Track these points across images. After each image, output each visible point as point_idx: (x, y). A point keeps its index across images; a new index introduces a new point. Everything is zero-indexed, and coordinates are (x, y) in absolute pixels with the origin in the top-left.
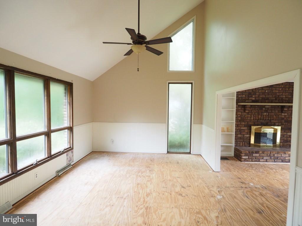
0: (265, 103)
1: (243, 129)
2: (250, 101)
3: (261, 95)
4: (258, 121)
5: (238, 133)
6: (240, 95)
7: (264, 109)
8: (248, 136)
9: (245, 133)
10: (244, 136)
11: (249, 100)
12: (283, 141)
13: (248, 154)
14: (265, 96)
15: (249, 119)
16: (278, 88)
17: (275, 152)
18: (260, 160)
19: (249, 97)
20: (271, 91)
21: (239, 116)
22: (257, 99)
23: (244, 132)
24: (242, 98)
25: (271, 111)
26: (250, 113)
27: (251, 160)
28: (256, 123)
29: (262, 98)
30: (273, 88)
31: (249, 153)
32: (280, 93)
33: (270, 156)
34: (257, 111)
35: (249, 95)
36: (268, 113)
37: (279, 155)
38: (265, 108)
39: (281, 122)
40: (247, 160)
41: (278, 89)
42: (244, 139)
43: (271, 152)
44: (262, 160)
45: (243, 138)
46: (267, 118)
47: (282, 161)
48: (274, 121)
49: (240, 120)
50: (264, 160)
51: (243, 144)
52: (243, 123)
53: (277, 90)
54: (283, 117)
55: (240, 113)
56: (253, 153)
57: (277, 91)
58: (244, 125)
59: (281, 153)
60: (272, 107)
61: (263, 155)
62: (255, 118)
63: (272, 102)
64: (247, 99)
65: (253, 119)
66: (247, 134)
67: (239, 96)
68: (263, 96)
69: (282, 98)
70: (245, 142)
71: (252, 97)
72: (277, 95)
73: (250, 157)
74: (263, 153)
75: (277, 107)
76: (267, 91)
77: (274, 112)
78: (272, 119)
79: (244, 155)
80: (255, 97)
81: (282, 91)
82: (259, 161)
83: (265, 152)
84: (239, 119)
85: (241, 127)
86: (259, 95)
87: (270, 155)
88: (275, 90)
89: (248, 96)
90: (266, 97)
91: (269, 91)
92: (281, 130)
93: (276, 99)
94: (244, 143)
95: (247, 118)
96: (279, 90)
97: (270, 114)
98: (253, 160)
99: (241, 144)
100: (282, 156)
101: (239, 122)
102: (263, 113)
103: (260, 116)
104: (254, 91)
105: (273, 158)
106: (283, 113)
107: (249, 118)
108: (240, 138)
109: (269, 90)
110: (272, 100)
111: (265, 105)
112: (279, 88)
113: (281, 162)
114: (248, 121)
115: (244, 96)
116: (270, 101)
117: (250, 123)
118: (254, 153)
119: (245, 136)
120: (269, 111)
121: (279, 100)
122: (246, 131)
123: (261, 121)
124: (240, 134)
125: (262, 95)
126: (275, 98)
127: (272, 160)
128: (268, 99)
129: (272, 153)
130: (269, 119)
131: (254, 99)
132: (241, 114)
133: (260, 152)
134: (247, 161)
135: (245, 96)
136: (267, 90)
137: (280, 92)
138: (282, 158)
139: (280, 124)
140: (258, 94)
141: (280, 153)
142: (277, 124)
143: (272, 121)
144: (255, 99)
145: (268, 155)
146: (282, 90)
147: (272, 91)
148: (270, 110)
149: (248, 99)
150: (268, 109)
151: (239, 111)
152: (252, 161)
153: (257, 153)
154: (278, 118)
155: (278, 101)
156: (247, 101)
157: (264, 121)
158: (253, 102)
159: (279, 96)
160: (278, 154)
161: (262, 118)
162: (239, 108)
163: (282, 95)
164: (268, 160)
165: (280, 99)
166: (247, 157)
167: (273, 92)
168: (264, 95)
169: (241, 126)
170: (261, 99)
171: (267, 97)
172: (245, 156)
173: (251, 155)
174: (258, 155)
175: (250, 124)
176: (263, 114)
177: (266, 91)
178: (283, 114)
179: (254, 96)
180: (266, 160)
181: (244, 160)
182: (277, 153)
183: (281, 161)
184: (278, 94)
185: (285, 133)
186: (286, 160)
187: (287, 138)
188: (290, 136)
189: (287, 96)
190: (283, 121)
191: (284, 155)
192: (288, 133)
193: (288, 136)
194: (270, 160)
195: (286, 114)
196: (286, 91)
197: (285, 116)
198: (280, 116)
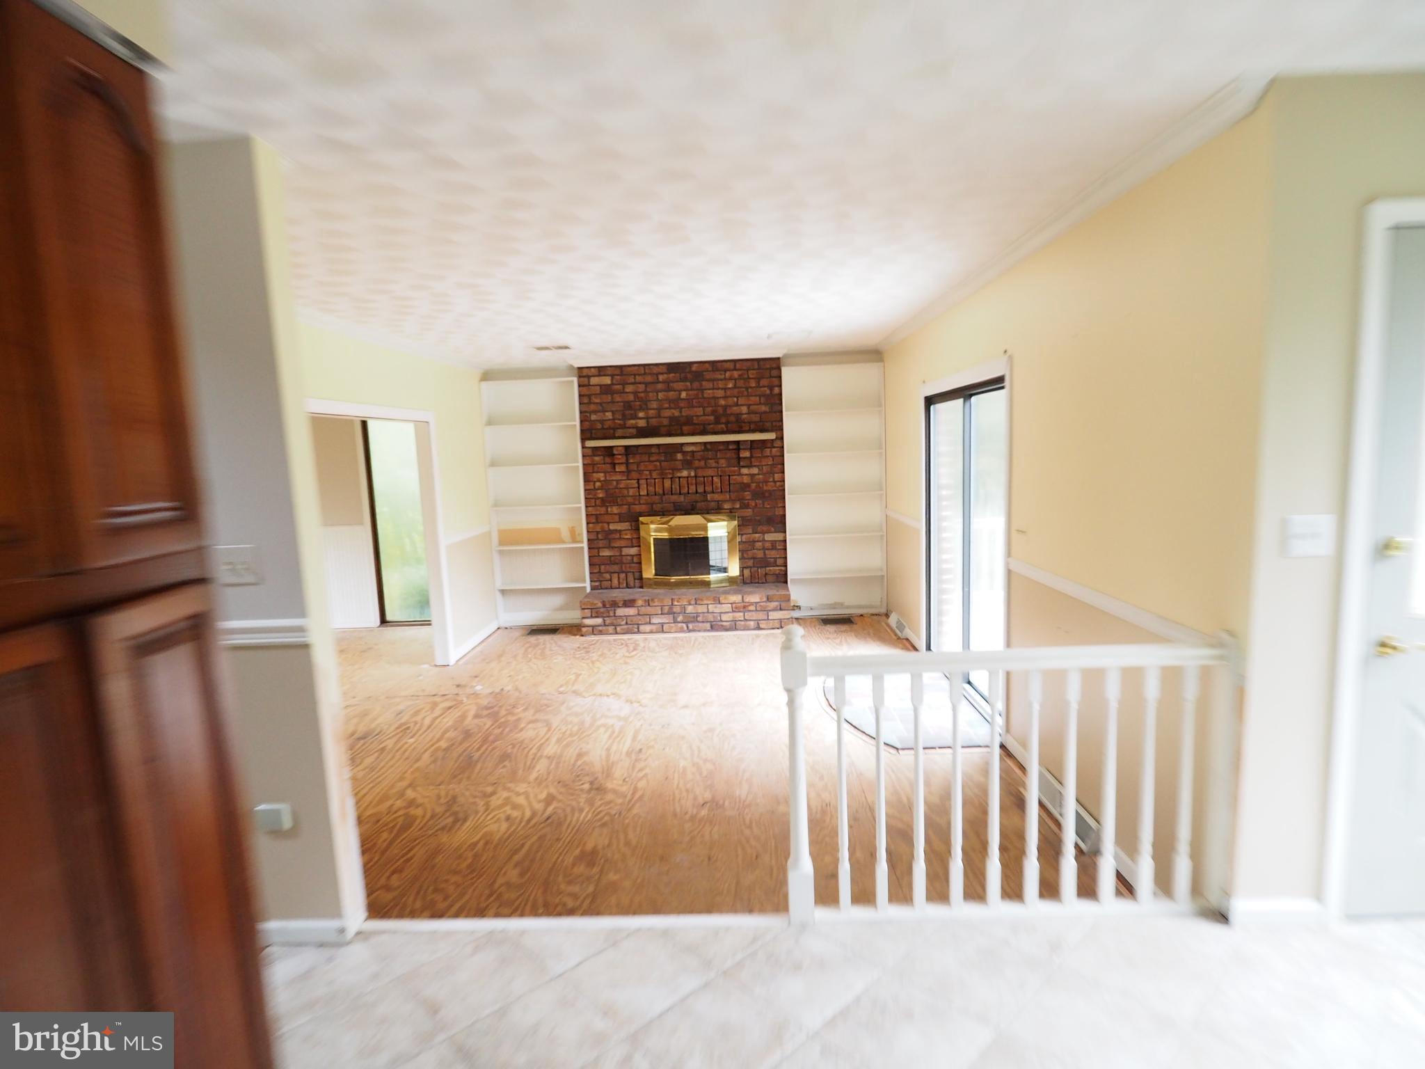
0: (682, 434)
1: (616, 530)
2: (631, 430)
3: (666, 408)
4: (662, 498)
5: (601, 544)
6: (595, 412)
7: (679, 456)
8: (633, 551)
9: (622, 543)
10: (621, 551)
11: (625, 430)
12: (752, 561)
13: (602, 610)
14: (681, 412)
15: (631, 494)
16: (721, 380)
18: (642, 628)
19: (624, 418)
20: (697, 395)
21: (598, 484)
22: (654, 422)
23: (620, 538)
24: (602, 422)
25: (702, 463)
26: (634, 475)
27: (611, 629)
28: (657, 507)
29: (672, 419)
30: (704, 383)
31: (604, 606)
32: (730, 399)
33: (671, 612)
34: (655, 466)
35: (627, 412)
36: (696, 469)
37: (701, 609)
38: (684, 453)
39: (741, 499)
40: (600, 628)
41: (720, 386)
42: (621, 563)
43: (672, 599)
44: (648, 628)
45: (617, 561)
46: (693, 489)
47: (712, 627)
48: (716, 497)
49: (602, 499)
50: (654, 627)
51: (621, 581)
52: (615, 510)
53: (718, 389)
54: (745, 481)
55: (602, 475)
56: (614, 605)
57: (720, 393)
58: (619, 514)
59: (705, 602)
60: (706, 450)
61: (649, 610)
62: (651, 489)
63: (703, 433)
64: (620, 425)
65: (648, 494)
66: (633, 547)
67: (593, 417)
68: (673, 411)
69: (738, 415)
70: (626, 573)
71: (636, 417)
72: (722, 406)
73: (608, 621)
74: (649, 605)
75: (721, 447)
76: (684, 395)
77: (714, 465)
78: (709, 489)
79: (589, 615)
80: (647, 418)
81: (736, 390)
82: (638, 631)
83: (652, 600)
84: (601, 496)
85: (608, 523)
86: (659, 409)
87: (671, 608)
88: (713, 389)
89: (624, 415)
90: (684, 414)
91: (690, 392)
93: (717, 422)
94: (623, 576)
95: (626, 492)
96: (725, 389)
97: (700, 473)
98: (618, 629)
99: (615, 582)
100: (710, 611)
101: (602, 506)
102: (679, 470)
103: (667, 483)
104: (642, 395)
105: (680, 618)
106: (744, 467)
107: (631, 492)
108: (610, 561)
109: (692, 390)
110: (704, 425)
111: (682, 444)
112: (725, 379)
113: (709, 631)
114: (630, 500)
115: (609, 415)
116: (697, 427)
117: (637, 508)
118: (619, 607)
119: (626, 551)
120: (696, 463)
121: (727, 423)
122: (626, 534)
123: (674, 498)
124: (610, 547)
125: (670, 408)
126: (712, 418)
127: (680, 625)
128: (689, 421)
129: (676, 603)
130: (701, 490)
131: (642, 423)
132: (606, 477)
133: (640, 603)
134: (601, 633)
135: (611, 417)
136: (684, 390)
137: (728, 393)
138: (710, 618)
139: (737, 506)
140: (654, 405)
141: (702, 600)
142: (727, 506)
143: (709, 497)
144: (648, 422)
145: (666, 609)
146: (735, 387)
147: (703, 393)
148: (699, 460)
149: (625, 424)
150: (693, 456)
151: (596, 469)
152: (617, 633)
153: (629, 607)
154: (730, 484)
155: (723, 426)
156: (619, 432)
157: (682, 498)
158: (642, 433)
159: (725, 407)
160: (696, 604)
161: (676, 486)
162: (597, 458)
163: (737, 405)
164: (666, 627)
165: (732, 419)
166: (599, 621)
167: (705, 396)
168: (675, 409)
169: (607, 518)
170: (666, 422)
171: (686, 416)
172: (592, 617)
173: (612, 614)
174: (631, 611)
175: (638, 511)
176: (679, 475)
177: (680, 394)
178: (745, 471)
179: (641, 414)
180: (660, 626)
181: (591, 629)
182: (693, 602)
183: (708, 626)
184: (722, 402)
185: (757, 535)
186: (724, 624)
187: (764, 553)
188: (774, 543)
189: (756, 407)
190: (747, 495)
191: (716, 607)
192: (768, 533)
193: (768, 545)
194: (671, 625)
195: (755, 471)
196: (748, 392)
197: (752, 476)
198: (734, 477)
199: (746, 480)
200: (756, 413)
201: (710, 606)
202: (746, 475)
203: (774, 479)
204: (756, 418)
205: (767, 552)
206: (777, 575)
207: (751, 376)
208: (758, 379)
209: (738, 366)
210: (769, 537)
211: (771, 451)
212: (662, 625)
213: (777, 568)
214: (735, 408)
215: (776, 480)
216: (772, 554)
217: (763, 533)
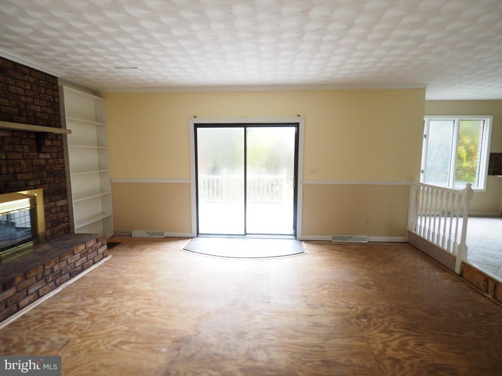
12: (50, 223)
16: (21, 81)
17: (53, 261)
18: (21, 302)
20: (4, 87)
25: (11, 148)
30: (8, 79)
33: (43, 277)
36: (6, 152)
37: (63, 264)
39: (41, 178)
41: (21, 85)
43: (43, 265)
44: (26, 300)
48: (24, 176)
50: (31, 297)
53: (19, 87)
54: (43, 164)
57: (21, 91)
59: (66, 258)
60: (13, 137)
61: (26, 283)
69: (35, 112)
72: (23, 102)
74: (26, 278)
75: (25, 136)
77: (20, 150)
78: (18, 170)
81: (32, 92)
82: (19, 306)
83: (29, 272)
87: (43, 274)
88: (16, 86)
92: (44, 197)
93: (20, 113)
96: (24, 89)
97: (10, 156)
100: (69, 263)
105: (50, 278)
106: (42, 153)
110: (10, 114)
112: (24, 81)
113: (69, 279)
120: (7, 147)
121: (27, 116)
126: (16, 110)
127: (50, 284)
129: (46, 267)
130: (11, 171)
133: (18, 280)
137: (27, 93)
138: (69, 268)
139: (39, 183)
142: (32, 183)
143: (19, 176)
146: (31, 89)
147: (8, 87)
148: (9, 145)
150: (4, 140)
153: (10, 288)
154: (33, 166)
155: (25, 118)
159: (25, 104)
160: (59, 262)
163: (33, 104)
164: (41, 292)
165: (31, 113)
167: (10, 90)
174: (11, 292)
178: (42, 156)
180: (36, 294)
183: (68, 275)
184: (23, 99)
185: (52, 203)
186: (77, 269)
187: (57, 215)
188: (62, 207)
189: (45, 108)
190: (44, 174)
191: (72, 259)
192: (58, 201)
193: (59, 209)
194: (45, 287)
195: (48, 156)
196: (40, 96)
197: (46, 160)
198: (35, 160)
199: (43, 162)
200: (46, 113)
201: (69, 260)
202: (42, 159)
203: (59, 162)
204: (46, 117)
205: (59, 214)
206: (65, 230)
207: (41, 85)
208: (46, 89)
209: (33, 74)
210: (59, 203)
211: (56, 142)
212: (37, 291)
213: (65, 224)
214: (32, 106)
215: (61, 163)
216: (62, 215)
217: (56, 201)
